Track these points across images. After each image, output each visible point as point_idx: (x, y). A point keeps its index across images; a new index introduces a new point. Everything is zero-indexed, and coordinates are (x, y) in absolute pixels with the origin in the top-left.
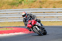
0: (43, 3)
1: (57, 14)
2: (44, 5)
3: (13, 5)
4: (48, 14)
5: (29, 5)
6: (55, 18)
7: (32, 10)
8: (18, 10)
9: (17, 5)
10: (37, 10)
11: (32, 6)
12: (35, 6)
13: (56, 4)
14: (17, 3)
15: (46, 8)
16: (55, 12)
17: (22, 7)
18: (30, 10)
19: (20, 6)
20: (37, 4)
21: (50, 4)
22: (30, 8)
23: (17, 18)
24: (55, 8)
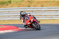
0: (31, 2)
1: (45, 13)
2: (32, 4)
3: (3, 4)
4: (36, 13)
5: (18, 4)
6: (43, 16)
7: (21, 9)
8: (7, 9)
9: (7, 4)
10: (25, 9)
11: (21, 5)
12: (23, 5)
13: (44, 3)
14: (7, 2)
15: (34, 7)
16: (43, 11)
17: (11, 6)
18: (19, 9)
19: (9, 5)
20: (26, 3)
21: (38, 3)
22: (19, 7)
23: (7, 16)
24: (43, 7)
